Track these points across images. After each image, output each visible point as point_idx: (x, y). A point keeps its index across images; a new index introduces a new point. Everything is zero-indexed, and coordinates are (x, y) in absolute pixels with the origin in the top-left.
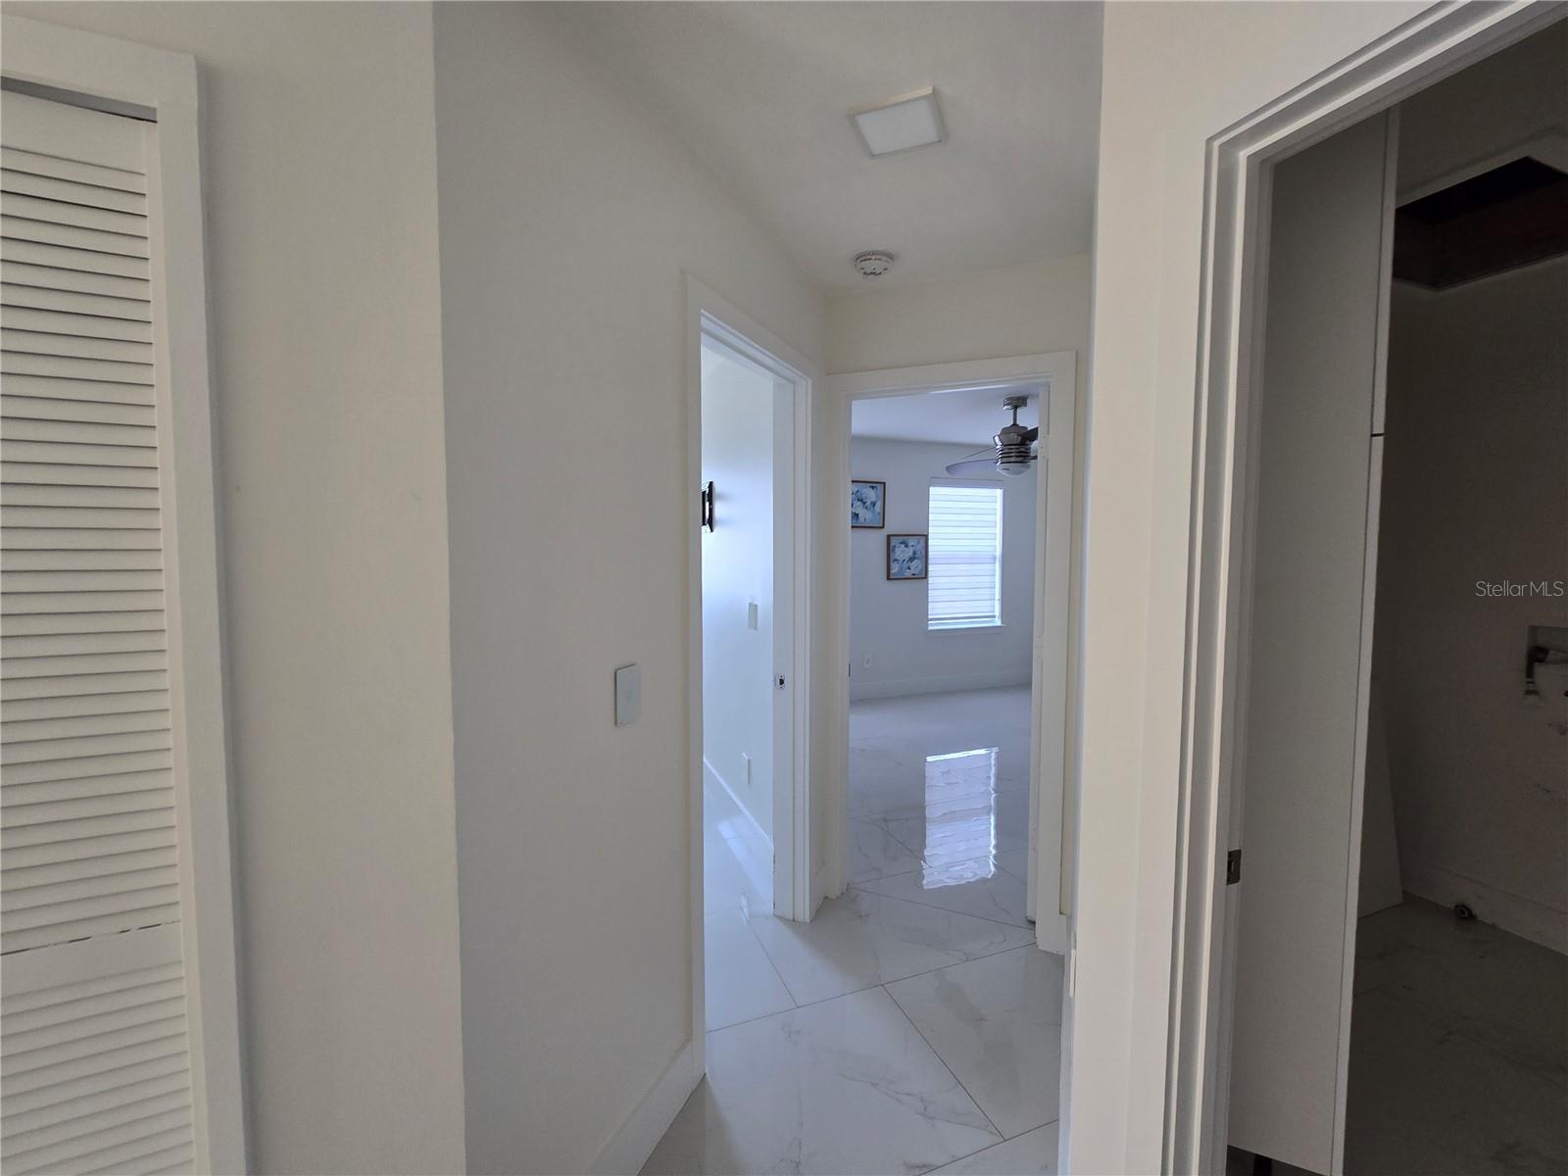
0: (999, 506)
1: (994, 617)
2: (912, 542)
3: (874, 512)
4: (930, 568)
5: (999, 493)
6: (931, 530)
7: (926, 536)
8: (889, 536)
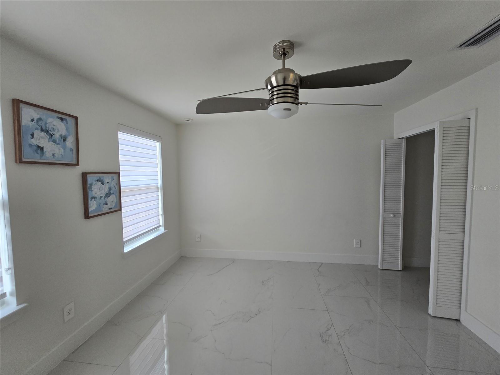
0: (158, 152)
1: (159, 226)
2: (107, 178)
3: (64, 147)
4: (123, 200)
5: (158, 145)
6: (121, 168)
7: (119, 173)
8: (84, 176)
